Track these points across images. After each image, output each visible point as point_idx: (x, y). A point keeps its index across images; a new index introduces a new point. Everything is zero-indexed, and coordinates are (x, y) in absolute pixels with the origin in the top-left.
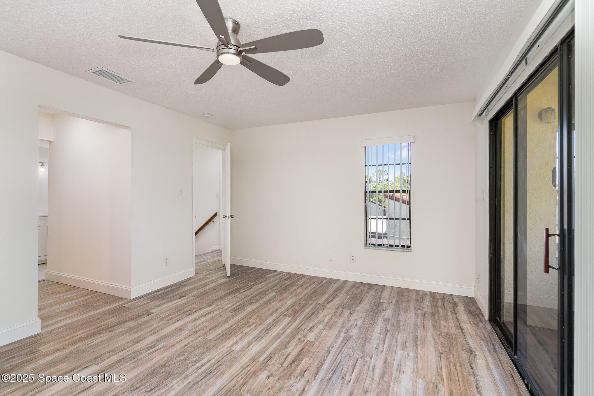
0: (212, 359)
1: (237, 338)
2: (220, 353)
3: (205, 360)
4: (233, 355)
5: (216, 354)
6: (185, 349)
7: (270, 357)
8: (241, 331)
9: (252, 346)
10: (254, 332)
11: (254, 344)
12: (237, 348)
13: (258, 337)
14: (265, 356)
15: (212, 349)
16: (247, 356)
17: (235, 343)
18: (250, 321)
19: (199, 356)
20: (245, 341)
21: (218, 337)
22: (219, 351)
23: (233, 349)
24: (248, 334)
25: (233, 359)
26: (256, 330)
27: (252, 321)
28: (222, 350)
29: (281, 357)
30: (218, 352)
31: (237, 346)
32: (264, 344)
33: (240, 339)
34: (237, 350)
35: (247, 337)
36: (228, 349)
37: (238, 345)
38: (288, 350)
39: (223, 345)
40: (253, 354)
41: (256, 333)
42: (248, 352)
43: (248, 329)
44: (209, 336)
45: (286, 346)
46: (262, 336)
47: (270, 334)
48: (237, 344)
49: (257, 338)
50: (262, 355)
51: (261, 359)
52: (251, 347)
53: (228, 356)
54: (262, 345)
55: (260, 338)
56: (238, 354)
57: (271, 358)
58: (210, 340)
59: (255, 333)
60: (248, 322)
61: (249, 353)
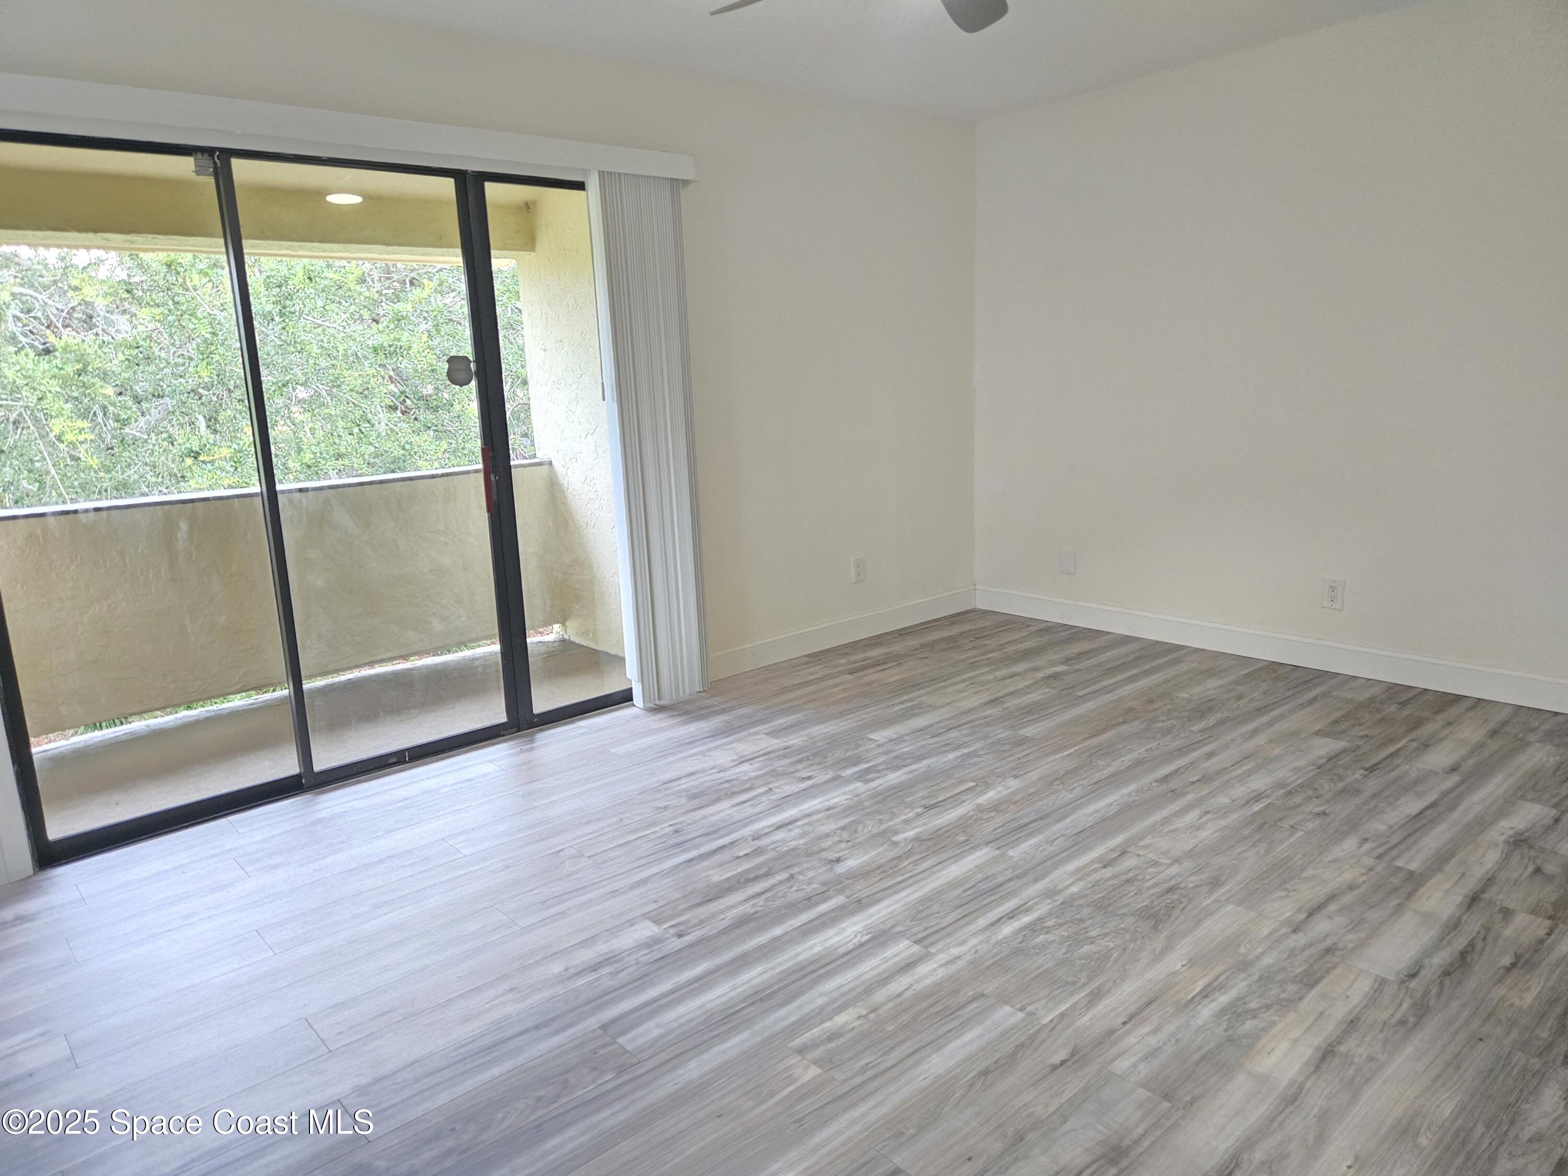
0: (987, 928)
1: (895, 987)
2: (963, 943)
3: (1007, 929)
4: (921, 928)
5: (974, 941)
6: (1090, 979)
7: (810, 901)
8: (872, 1016)
9: (850, 946)
10: (820, 1001)
11: (842, 950)
12: (902, 949)
14: (823, 908)
15: (991, 961)
16: (877, 916)
17: (908, 966)
18: (814, 1071)
19: (1032, 943)
20: (871, 966)
21: (972, 1007)
22: (964, 948)
23: (917, 948)
25: (923, 915)
26: (807, 1009)
27: (807, 1068)
28: (956, 951)
29: (780, 894)
30: (969, 945)
31: (904, 955)
33: (885, 980)
34: (906, 942)
35: (857, 983)
36: (933, 950)
37: (898, 958)
38: (747, 908)
39: (953, 968)
40: (855, 919)
42: (869, 926)
43: (841, 1019)
44: (1012, 1021)
45: (744, 921)
47: (765, 977)
48: (903, 964)
49: (819, 973)
50: (833, 910)
51: (839, 900)
52: (854, 941)
53: (935, 929)
54: (812, 942)
55: (810, 969)
56: (903, 929)
57: (810, 898)
58: (1004, 999)
59: (821, 995)
60: (827, 1063)
61: (867, 925)
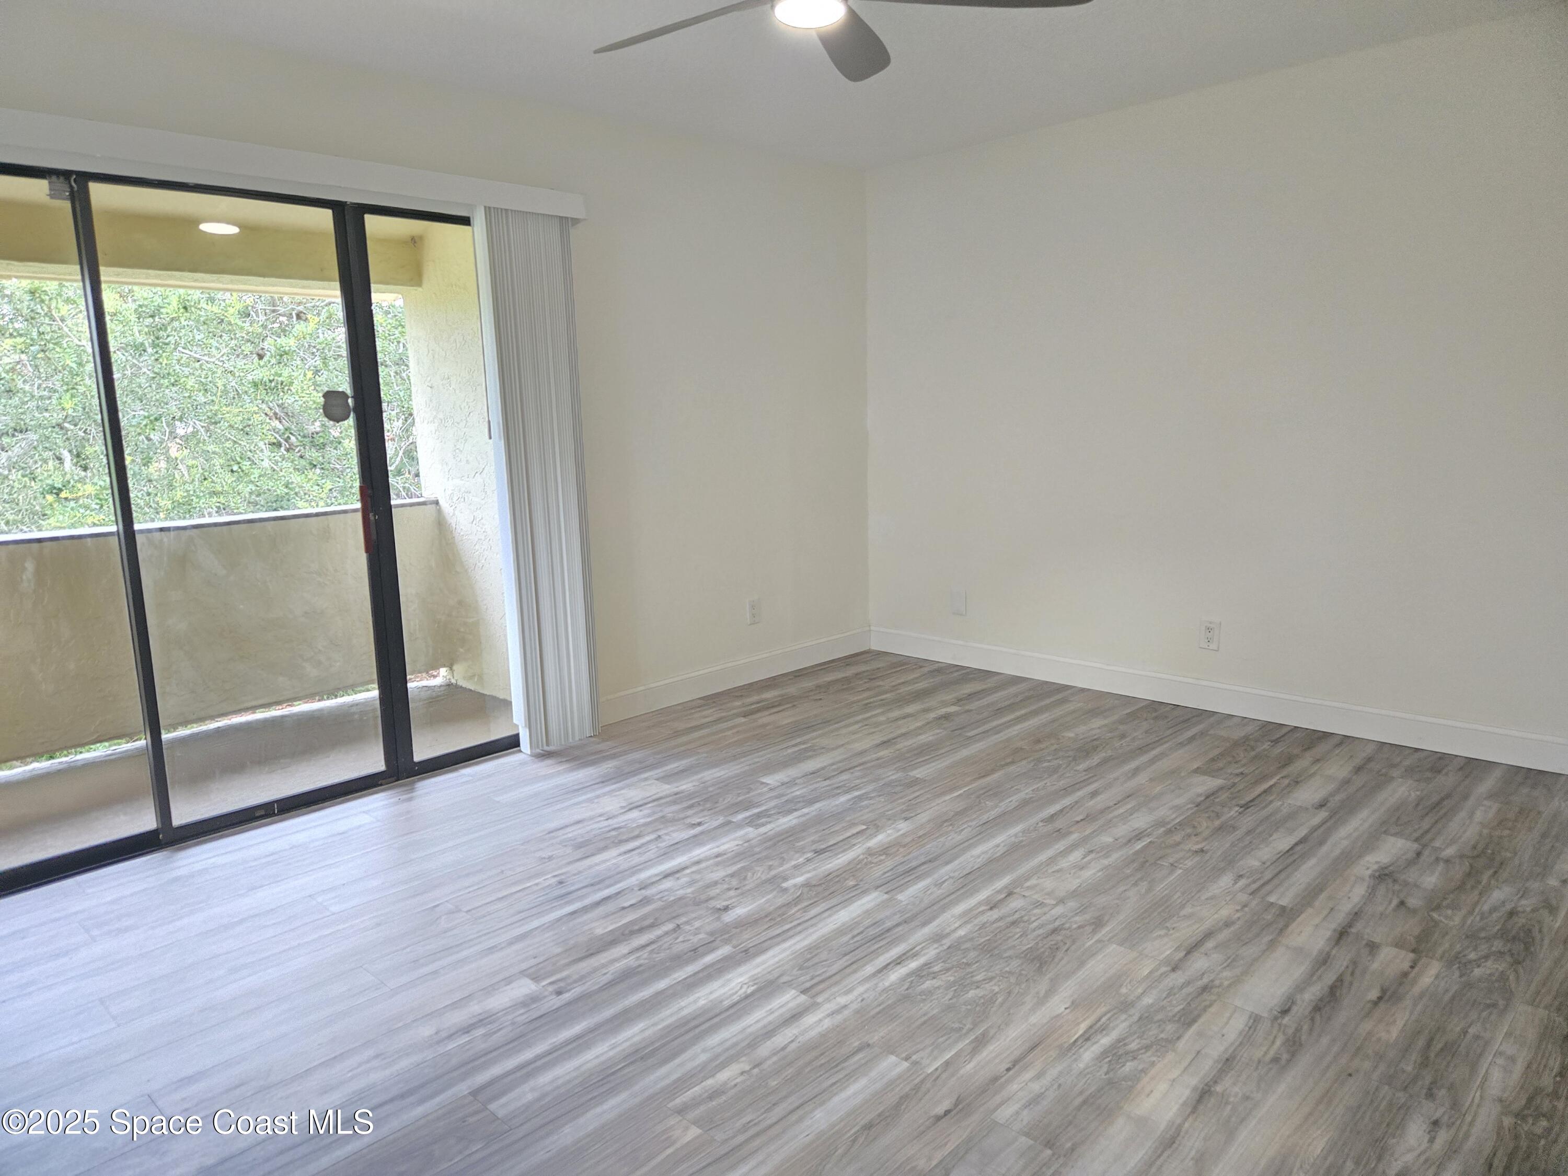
0: (874, 975)
2: (850, 991)
3: (894, 976)
4: (808, 977)
5: (861, 989)
6: (975, 1025)
7: (695, 953)
8: (756, 1071)
9: (736, 998)
10: (703, 1057)
11: (727, 1003)
12: (788, 999)
13: (697, 1031)
15: (878, 1010)
16: (764, 966)
17: (794, 1017)
18: (694, 1132)
19: (919, 989)
20: (757, 1018)
21: (856, 1058)
22: (851, 997)
23: (803, 998)
24: (732, 1052)
25: (810, 963)
27: (686, 1129)
28: (842, 1000)
29: (666, 946)
30: (856, 993)
31: (791, 1005)
32: (691, 998)
33: (769, 1033)
34: (793, 992)
36: (820, 999)
37: (784, 1010)
38: (631, 961)
39: (839, 1018)
40: (742, 969)
41: (697, 1048)
42: (755, 977)
43: (724, 1076)
44: (897, 1071)
46: (683, 1030)
48: (788, 1016)
50: (719, 961)
51: (725, 950)
52: (740, 993)
53: (822, 978)
54: (697, 995)
55: (693, 1024)
56: (790, 978)
57: (696, 949)
58: (890, 1049)
59: (704, 1051)
60: (707, 1123)
